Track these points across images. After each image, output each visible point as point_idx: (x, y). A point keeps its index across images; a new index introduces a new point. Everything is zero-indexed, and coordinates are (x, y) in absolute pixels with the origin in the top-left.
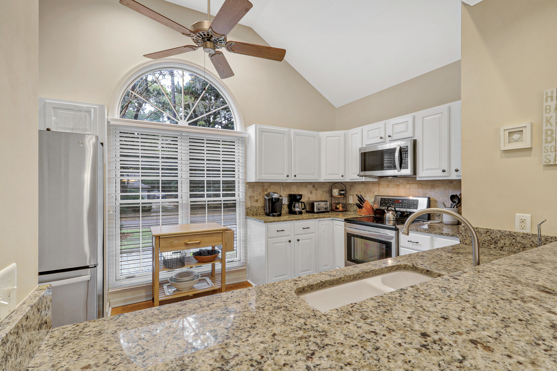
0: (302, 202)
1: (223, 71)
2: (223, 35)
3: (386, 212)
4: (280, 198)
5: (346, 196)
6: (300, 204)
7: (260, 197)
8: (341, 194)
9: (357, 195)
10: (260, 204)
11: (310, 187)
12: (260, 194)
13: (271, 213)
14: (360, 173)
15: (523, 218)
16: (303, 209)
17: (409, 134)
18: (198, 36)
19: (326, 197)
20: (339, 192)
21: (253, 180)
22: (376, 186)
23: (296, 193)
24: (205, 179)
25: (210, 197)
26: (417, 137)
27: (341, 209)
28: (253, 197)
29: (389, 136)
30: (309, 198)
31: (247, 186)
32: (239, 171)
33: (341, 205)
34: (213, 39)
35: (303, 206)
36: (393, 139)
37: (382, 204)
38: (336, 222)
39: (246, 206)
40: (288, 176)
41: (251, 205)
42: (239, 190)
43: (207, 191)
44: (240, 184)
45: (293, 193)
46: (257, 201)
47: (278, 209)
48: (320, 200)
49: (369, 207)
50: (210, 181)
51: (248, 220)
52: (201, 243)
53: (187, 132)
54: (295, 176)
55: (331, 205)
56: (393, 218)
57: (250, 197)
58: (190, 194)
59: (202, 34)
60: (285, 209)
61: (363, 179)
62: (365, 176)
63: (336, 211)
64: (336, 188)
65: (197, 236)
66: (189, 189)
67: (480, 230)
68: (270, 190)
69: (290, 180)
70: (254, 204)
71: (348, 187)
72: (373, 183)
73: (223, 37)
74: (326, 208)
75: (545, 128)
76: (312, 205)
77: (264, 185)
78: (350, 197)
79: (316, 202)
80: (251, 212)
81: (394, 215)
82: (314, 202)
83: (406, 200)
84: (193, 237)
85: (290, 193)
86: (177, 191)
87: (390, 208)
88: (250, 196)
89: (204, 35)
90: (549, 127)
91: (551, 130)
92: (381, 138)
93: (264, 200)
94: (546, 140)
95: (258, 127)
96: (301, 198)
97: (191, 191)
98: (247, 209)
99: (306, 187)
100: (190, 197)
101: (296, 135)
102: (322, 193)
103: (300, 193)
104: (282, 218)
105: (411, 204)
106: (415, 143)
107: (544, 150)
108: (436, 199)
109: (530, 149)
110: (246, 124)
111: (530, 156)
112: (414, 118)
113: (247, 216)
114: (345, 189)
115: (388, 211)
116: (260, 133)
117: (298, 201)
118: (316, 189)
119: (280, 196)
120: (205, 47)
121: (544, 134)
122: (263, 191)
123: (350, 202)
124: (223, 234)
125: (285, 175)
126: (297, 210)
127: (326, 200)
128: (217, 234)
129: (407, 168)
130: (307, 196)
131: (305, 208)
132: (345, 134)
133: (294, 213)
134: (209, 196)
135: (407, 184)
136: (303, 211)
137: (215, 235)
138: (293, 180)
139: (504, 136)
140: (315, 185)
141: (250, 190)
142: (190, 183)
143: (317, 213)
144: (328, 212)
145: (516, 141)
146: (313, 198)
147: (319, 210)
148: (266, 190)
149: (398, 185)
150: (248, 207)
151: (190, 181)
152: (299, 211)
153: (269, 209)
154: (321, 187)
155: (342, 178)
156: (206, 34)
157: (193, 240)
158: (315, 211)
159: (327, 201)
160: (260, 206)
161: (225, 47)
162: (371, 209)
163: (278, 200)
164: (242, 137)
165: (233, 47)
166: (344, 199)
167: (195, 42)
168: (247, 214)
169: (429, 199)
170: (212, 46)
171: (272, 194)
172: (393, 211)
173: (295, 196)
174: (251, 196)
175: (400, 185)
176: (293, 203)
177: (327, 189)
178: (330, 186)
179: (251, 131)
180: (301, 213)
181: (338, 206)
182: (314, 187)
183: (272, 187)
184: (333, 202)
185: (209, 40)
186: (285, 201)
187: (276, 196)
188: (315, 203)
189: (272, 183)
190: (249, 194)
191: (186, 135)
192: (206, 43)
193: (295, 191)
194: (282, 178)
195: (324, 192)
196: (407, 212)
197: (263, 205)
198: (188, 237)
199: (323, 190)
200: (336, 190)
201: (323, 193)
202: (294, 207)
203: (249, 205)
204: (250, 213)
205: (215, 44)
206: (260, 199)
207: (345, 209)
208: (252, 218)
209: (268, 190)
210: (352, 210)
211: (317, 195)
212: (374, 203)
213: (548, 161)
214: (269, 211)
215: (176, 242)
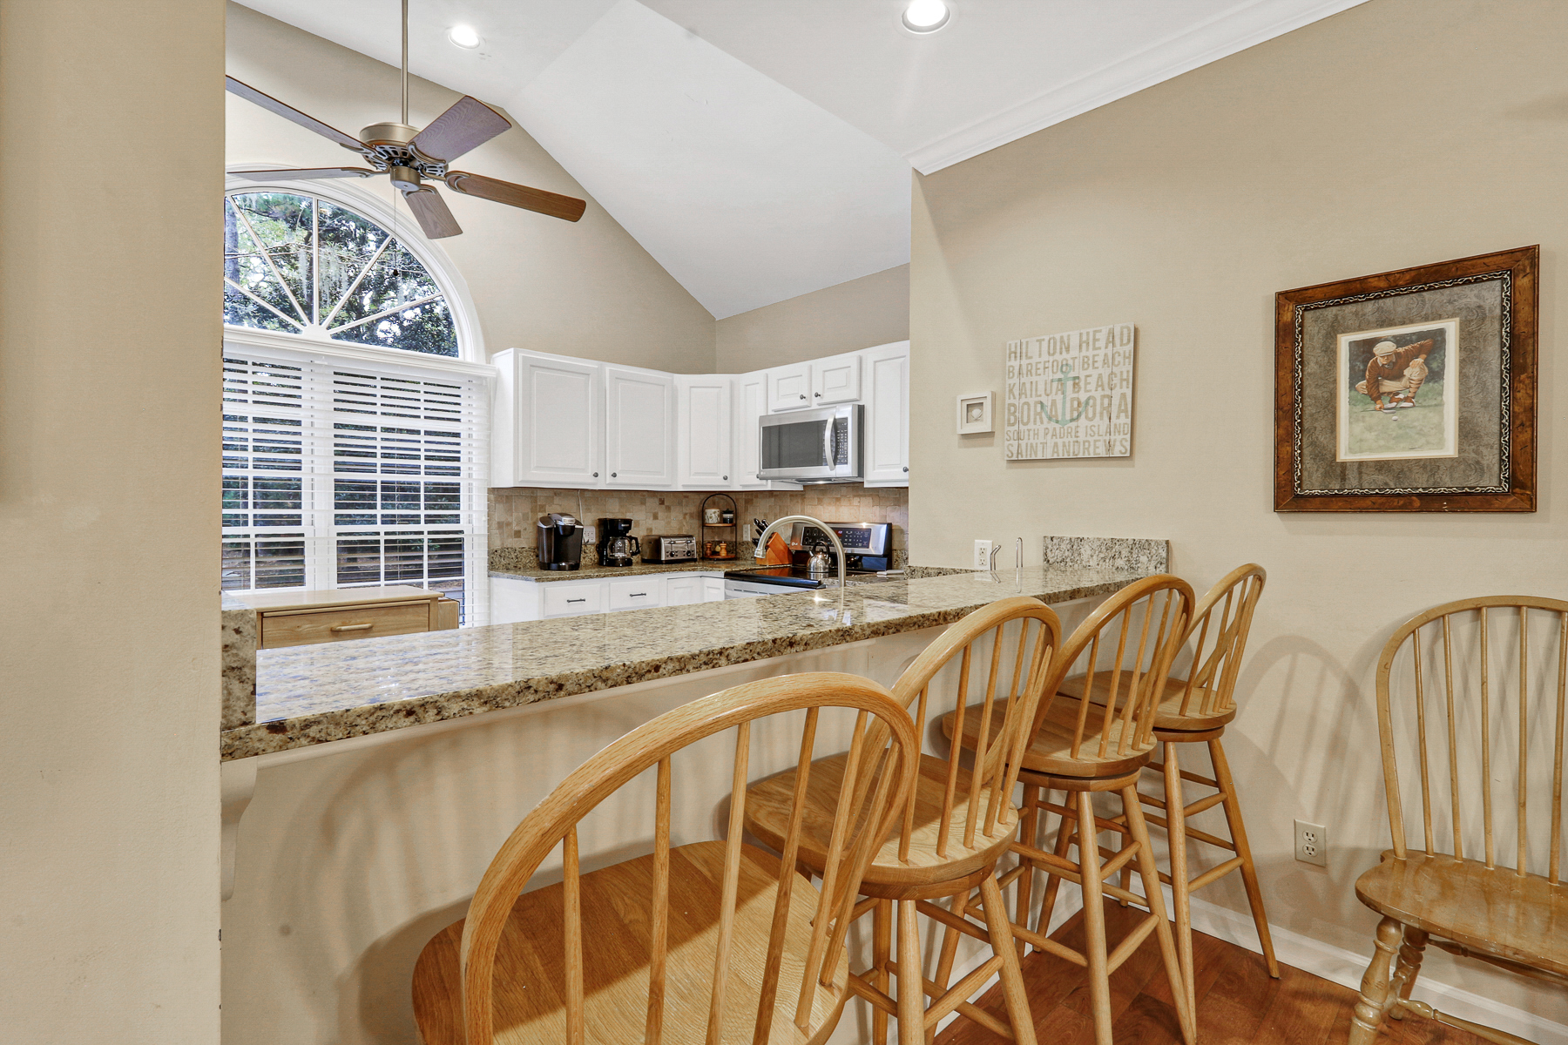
0: (631, 538)
1: (435, 223)
2: (441, 161)
3: (812, 555)
4: (577, 526)
5: (735, 525)
6: (626, 541)
7: (525, 525)
8: (724, 521)
9: (755, 520)
10: (527, 541)
11: (652, 503)
12: (525, 517)
13: (554, 562)
14: (760, 471)
15: (983, 547)
16: (633, 554)
17: (852, 394)
18: (380, 153)
19: (691, 526)
20: (721, 516)
21: (508, 482)
22: (798, 502)
23: (620, 516)
24: (379, 477)
25: (393, 522)
26: (866, 401)
27: (723, 554)
28: (509, 524)
29: (817, 395)
30: (651, 530)
31: (492, 496)
32: (470, 460)
33: (723, 545)
34: (417, 164)
35: (634, 548)
36: (824, 401)
37: (807, 540)
38: (708, 581)
39: (489, 547)
40: (596, 475)
41: (503, 544)
42: (470, 507)
43: (383, 507)
44: (475, 493)
45: (609, 516)
46: (518, 534)
47: (571, 553)
48: (676, 533)
49: (782, 548)
50: (393, 483)
51: (494, 580)
52: (374, 629)
53: (327, 357)
54: (614, 475)
55: (702, 545)
56: (825, 568)
57: (500, 525)
58: (336, 516)
59: (390, 150)
60: (589, 555)
61: (768, 486)
62: (772, 479)
63: (714, 560)
64: (714, 505)
65: (364, 613)
66: (333, 501)
67: (930, 571)
68: (552, 509)
69: (601, 484)
70: (512, 542)
71: (741, 505)
72: (792, 494)
73: (442, 165)
74: (689, 552)
75: (1008, 401)
76: (656, 544)
77: (536, 497)
78: (745, 526)
79: (665, 537)
80: (503, 562)
81: (826, 562)
82: (660, 537)
83: (849, 529)
84: (353, 614)
85: (601, 517)
86: (298, 506)
87: (818, 548)
88: (499, 523)
89: (395, 153)
90: (1012, 401)
91: (1014, 405)
92: (802, 397)
93: (535, 532)
94: (1009, 420)
95: (521, 355)
96: (629, 528)
97: (337, 506)
98: (492, 553)
99: (643, 503)
100: (337, 523)
101: (618, 378)
102: (681, 517)
103: (628, 517)
104: (581, 573)
105: (859, 538)
106: (861, 411)
107: (1006, 437)
108: (902, 527)
109: (991, 434)
110: (492, 346)
111: (991, 445)
112: (861, 360)
113: (492, 570)
114: (733, 509)
115: (815, 553)
116: (528, 370)
117: (622, 534)
118: (668, 508)
119: (578, 523)
120: (396, 178)
121: (1006, 411)
122: (534, 511)
123: (745, 539)
124: (432, 608)
125: (591, 473)
126: (619, 555)
127: (690, 534)
128: (416, 609)
129: (847, 463)
130: (644, 524)
131: (639, 552)
132: (732, 384)
133: (613, 563)
134: (388, 520)
135: (855, 496)
136: (635, 559)
137: (410, 610)
138: (609, 484)
139: (960, 410)
140: (663, 499)
141: (500, 507)
142: (337, 487)
143: (668, 562)
144: (695, 560)
145: (976, 420)
146: (658, 528)
147: (672, 555)
148: (542, 508)
149: (838, 500)
150: (495, 549)
151: (336, 481)
152: (623, 559)
153: (549, 552)
154: (680, 504)
155: (725, 483)
156: (398, 150)
157: (353, 621)
158: (663, 558)
159: (691, 536)
160: (527, 546)
161: (445, 181)
162: (786, 552)
163: (570, 530)
164: (479, 378)
165: (461, 182)
166: (732, 532)
167: (369, 162)
168: (492, 566)
169: (890, 527)
170: (413, 177)
171: (555, 517)
172: (825, 553)
173: (614, 522)
174: (503, 523)
175: (842, 499)
176: (609, 540)
177: (692, 508)
178: (700, 503)
179: (505, 363)
180: (628, 563)
181: (718, 548)
182: (662, 502)
183: (557, 500)
184: (708, 539)
185: (405, 164)
186: (590, 536)
187: (566, 521)
188: (663, 540)
189: (557, 492)
190: (496, 518)
191: (326, 363)
192: (398, 170)
193: (614, 511)
194: (583, 480)
195: (687, 517)
196: (855, 555)
197: (534, 545)
198: (339, 614)
199: (685, 511)
200: (713, 510)
201: (685, 518)
202: (612, 550)
203: (497, 545)
204: (500, 562)
205: (420, 172)
206: (525, 529)
207: (733, 555)
208: (506, 574)
209: (547, 507)
210: (748, 556)
211: (669, 523)
212: (793, 537)
213: (1010, 455)
214: (549, 559)
215: (306, 627)
